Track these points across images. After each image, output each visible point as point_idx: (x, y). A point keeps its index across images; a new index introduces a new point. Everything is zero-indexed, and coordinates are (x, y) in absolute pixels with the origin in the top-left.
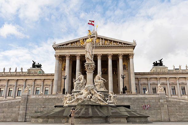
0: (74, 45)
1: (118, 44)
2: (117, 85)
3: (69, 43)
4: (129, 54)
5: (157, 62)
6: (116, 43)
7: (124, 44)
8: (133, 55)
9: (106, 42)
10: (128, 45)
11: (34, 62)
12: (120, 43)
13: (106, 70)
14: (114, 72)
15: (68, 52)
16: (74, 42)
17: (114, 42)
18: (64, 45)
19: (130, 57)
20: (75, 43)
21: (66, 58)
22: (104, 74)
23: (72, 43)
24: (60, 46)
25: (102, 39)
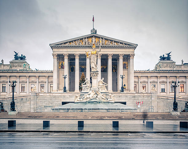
0: (73, 44)
1: (119, 44)
2: (117, 83)
3: (67, 42)
4: (130, 54)
5: (165, 56)
6: (117, 43)
7: (125, 44)
8: (134, 55)
9: (107, 42)
10: (129, 46)
11: (16, 53)
12: (121, 43)
13: (105, 67)
14: (114, 70)
15: (67, 51)
16: (72, 41)
17: (115, 42)
18: (62, 44)
19: (131, 58)
20: (74, 42)
21: (65, 57)
22: (103, 71)
23: (70, 42)
24: (58, 45)
25: (102, 38)
